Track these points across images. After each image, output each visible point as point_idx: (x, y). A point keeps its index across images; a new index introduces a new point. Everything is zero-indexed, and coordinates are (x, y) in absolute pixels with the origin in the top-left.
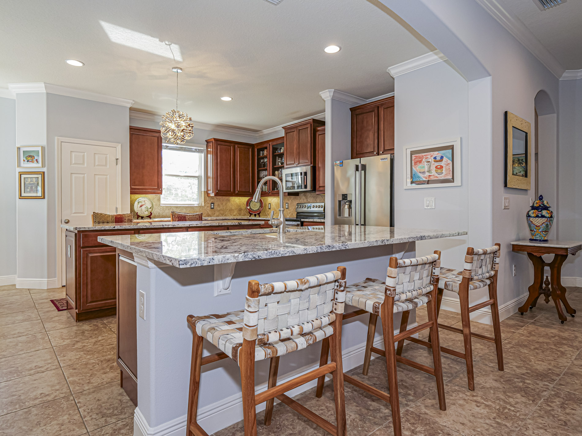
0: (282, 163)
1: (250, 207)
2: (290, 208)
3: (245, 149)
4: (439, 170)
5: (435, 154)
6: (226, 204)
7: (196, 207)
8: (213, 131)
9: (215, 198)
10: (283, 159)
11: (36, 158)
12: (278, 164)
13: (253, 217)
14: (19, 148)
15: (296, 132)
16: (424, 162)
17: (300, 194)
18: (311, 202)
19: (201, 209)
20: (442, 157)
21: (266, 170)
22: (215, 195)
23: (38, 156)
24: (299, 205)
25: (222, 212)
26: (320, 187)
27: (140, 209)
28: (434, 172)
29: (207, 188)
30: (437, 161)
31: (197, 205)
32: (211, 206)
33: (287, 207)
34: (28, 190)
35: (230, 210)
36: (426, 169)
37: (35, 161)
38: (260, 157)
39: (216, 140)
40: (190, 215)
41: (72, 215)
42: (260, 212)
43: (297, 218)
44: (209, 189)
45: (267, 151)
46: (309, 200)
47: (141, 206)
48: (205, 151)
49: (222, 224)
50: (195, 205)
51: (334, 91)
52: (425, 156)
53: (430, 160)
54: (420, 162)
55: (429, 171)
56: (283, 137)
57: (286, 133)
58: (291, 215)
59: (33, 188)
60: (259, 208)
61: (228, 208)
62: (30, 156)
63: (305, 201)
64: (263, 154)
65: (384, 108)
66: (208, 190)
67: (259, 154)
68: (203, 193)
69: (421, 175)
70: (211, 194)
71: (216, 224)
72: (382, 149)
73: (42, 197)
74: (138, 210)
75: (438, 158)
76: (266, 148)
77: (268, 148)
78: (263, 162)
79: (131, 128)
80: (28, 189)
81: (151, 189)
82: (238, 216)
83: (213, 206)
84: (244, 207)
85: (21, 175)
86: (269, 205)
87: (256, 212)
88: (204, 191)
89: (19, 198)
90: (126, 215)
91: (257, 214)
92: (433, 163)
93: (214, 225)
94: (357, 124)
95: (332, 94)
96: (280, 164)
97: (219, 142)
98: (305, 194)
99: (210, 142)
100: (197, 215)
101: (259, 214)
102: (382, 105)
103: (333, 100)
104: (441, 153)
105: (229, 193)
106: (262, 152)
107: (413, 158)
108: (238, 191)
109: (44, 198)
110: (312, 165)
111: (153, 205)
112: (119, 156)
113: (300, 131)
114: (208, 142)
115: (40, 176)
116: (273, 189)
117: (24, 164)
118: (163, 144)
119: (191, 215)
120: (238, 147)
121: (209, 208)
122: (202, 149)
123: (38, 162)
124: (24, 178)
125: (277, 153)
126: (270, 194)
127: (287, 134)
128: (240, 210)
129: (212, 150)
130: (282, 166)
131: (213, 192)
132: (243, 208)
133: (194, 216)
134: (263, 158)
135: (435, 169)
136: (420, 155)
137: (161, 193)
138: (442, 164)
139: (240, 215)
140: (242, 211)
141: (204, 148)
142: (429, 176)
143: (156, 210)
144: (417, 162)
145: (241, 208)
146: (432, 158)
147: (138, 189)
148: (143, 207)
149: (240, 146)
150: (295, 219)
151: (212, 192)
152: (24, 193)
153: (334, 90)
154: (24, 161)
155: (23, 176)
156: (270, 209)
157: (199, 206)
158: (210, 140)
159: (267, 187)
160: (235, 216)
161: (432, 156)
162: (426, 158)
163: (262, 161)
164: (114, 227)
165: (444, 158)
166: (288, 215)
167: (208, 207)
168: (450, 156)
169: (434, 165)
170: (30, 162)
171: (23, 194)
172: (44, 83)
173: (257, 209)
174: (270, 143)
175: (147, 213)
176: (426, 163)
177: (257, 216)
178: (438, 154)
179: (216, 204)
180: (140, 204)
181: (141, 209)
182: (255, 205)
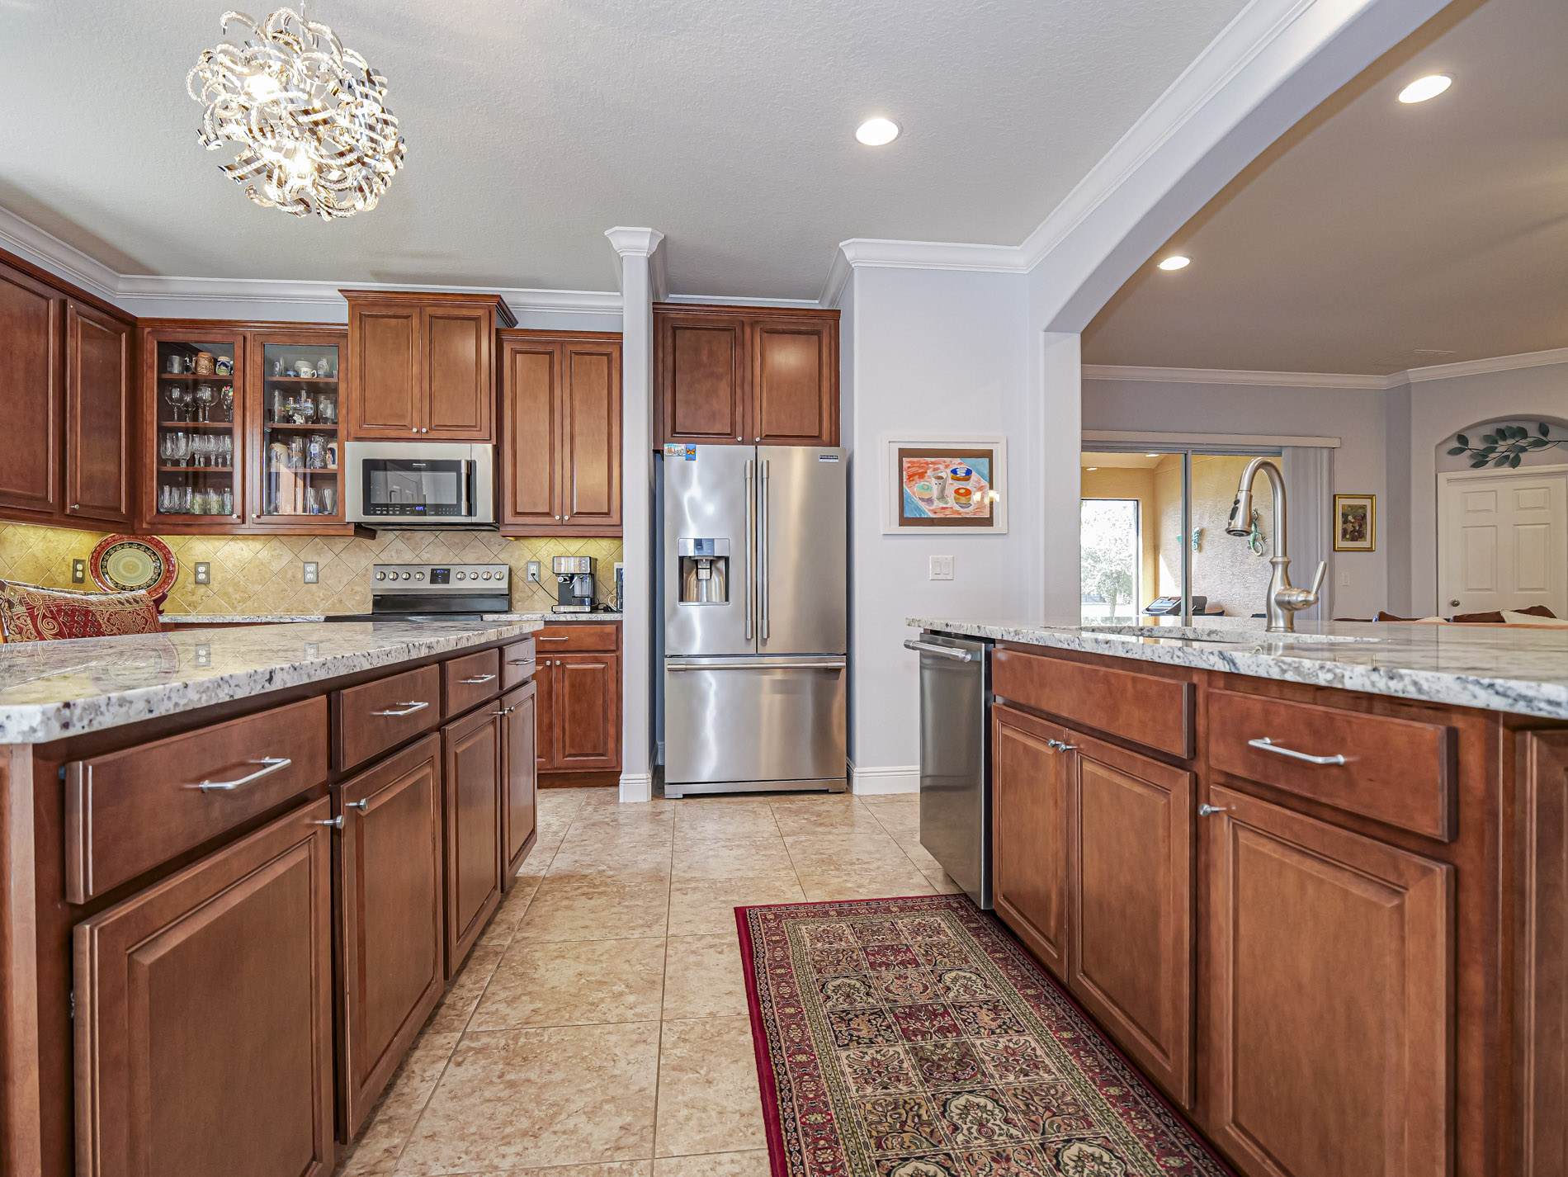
1: (108, 574)
2: (329, 582)
3: (106, 330)
4: (963, 498)
5: (955, 462)
16: (929, 477)
17: (379, 534)
20: (969, 472)
26: (518, 514)
28: (951, 502)
30: (958, 479)
33: (310, 576)
36: (935, 493)
52: (932, 463)
53: (943, 475)
54: (922, 475)
55: (942, 497)
58: (334, 605)
60: (155, 579)
63: (408, 555)
67: (163, 364)
69: (923, 505)
75: (961, 473)
86: (202, 569)
92: (950, 481)
98: (410, 532)
104: (969, 463)
107: (905, 465)
108: (49, 505)
135: (953, 494)
136: (922, 460)
138: (970, 485)
142: (943, 508)
144: (914, 475)
146: (949, 471)
156: (204, 583)
161: (947, 467)
162: (935, 469)
163: (175, 394)
165: (973, 473)
166: (316, 605)
168: (986, 472)
169: (952, 486)
173: (140, 582)
176: (934, 481)
178: (960, 464)
182: (131, 568)
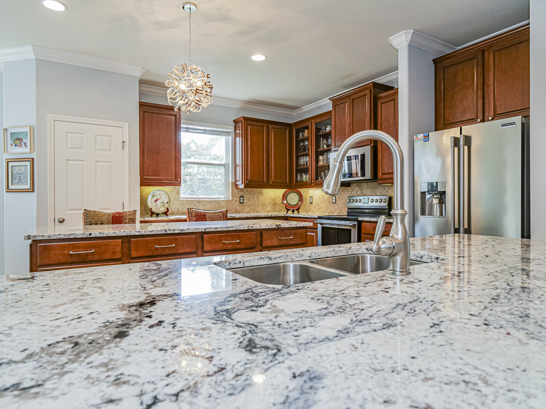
0: (328, 146)
1: (287, 201)
2: (338, 203)
3: (282, 130)
6: (258, 198)
7: (223, 201)
8: (242, 109)
9: (245, 190)
10: (329, 141)
11: (24, 141)
12: (323, 147)
13: (290, 214)
14: (6, 129)
15: (348, 102)
17: (352, 185)
18: (368, 194)
19: (228, 204)
21: (307, 155)
22: (245, 187)
23: (27, 138)
24: (351, 199)
25: (253, 207)
26: (383, 174)
27: (154, 204)
29: (235, 178)
31: (224, 199)
32: (240, 200)
33: (334, 201)
34: (16, 181)
35: (262, 205)
37: (24, 145)
38: (298, 139)
39: (245, 119)
40: (211, 213)
41: (68, 212)
42: (299, 208)
43: (348, 215)
44: (238, 179)
45: (308, 133)
46: (364, 192)
47: (156, 201)
48: (233, 134)
49: (252, 227)
50: (221, 199)
51: (414, 33)
56: (331, 111)
57: (334, 106)
58: (340, 211)
59: (22, 178)
60: (298, 202)
61: (260, 203)
62: (17, 139)
63: (359, 193)
64: (303, 135)
65: (494, 52)
66: (236, 181)
67: (297, 136)
68: (230, 184)
70: (239, 185)
71: (244, 227)
72: (492, 113)
73: (31, 190)
74: (152, 206)
76: (307, 128)
77: (310, 128)
78: (303, 146)
79: (142, 105)
80: (16, 179)
81: (166, 180)
82: (272, 212)
83: (243, 200)
84: (279, 200)
85: (8, 163)
86: (311, 199)
87: (295, 208)
88: (232, 182)
89: (7, 192)
90: (127, 213)
91: (296, 210)
93: (241, 229)
94: (446, 81)
95: (410, 38)
96: (326, 147)
97: (249, 122)
98: (360, 184)
99: (239, 122)
100: (220, 212)
101: (298, 210)
102: (490, 47)
103: (411, 46)
105: (261, 184)
106: (301, 134)
108: (273, 182)
109: (33, 191)
110: (372, 145)
111: (170, 199)
112: (126, 139)
113: (355, 100)
114: (235, 121)
115: (28, 164)
116: (317, 179)
117: (11, 148)
118: (182, 126)
119: (213, 213)
120: (273, 128)
121: (238, 203)
122: (230, 131)
123: (26, 146)
124: (12, 166)
125: (321, 133)
126: (313, 185)
127: (336, 107)
128: (275, 204)
129: (241, 132)
130: (328, 148)
131: (242, 184)
132: (278, 202)
133: (217, 214)
134: (303, 141)
137: (179, 185)
139: (275, 211)
140: (277, 206)
141: (231, 129)
143: (174, 206)
145: (275, 203)
147: (152, 179)
148: (158, 202)
149: (274, 126)
150: (346, 217)
151: (240, 182)
152: (12, 185)
153: (412, 31)
154: (12, 145)
155: (11, 164)
156: (311, 203)
157: (226, 200)
158: (238, 120)
159: (308, 176)
160: (269, 212)
163: (302, 144)
164: (90, 234)
166: (335, 211)
167: (236, 201)
170: (18, 146)
171: (11, 187)
172: (32, 46)
173: (295, 203)
174: (312, 121)
175: (163, 210)
177: (296, 212)
179: (245, 198)
180: (155, 198)
181: (156, 205)
182: (292, 199)
